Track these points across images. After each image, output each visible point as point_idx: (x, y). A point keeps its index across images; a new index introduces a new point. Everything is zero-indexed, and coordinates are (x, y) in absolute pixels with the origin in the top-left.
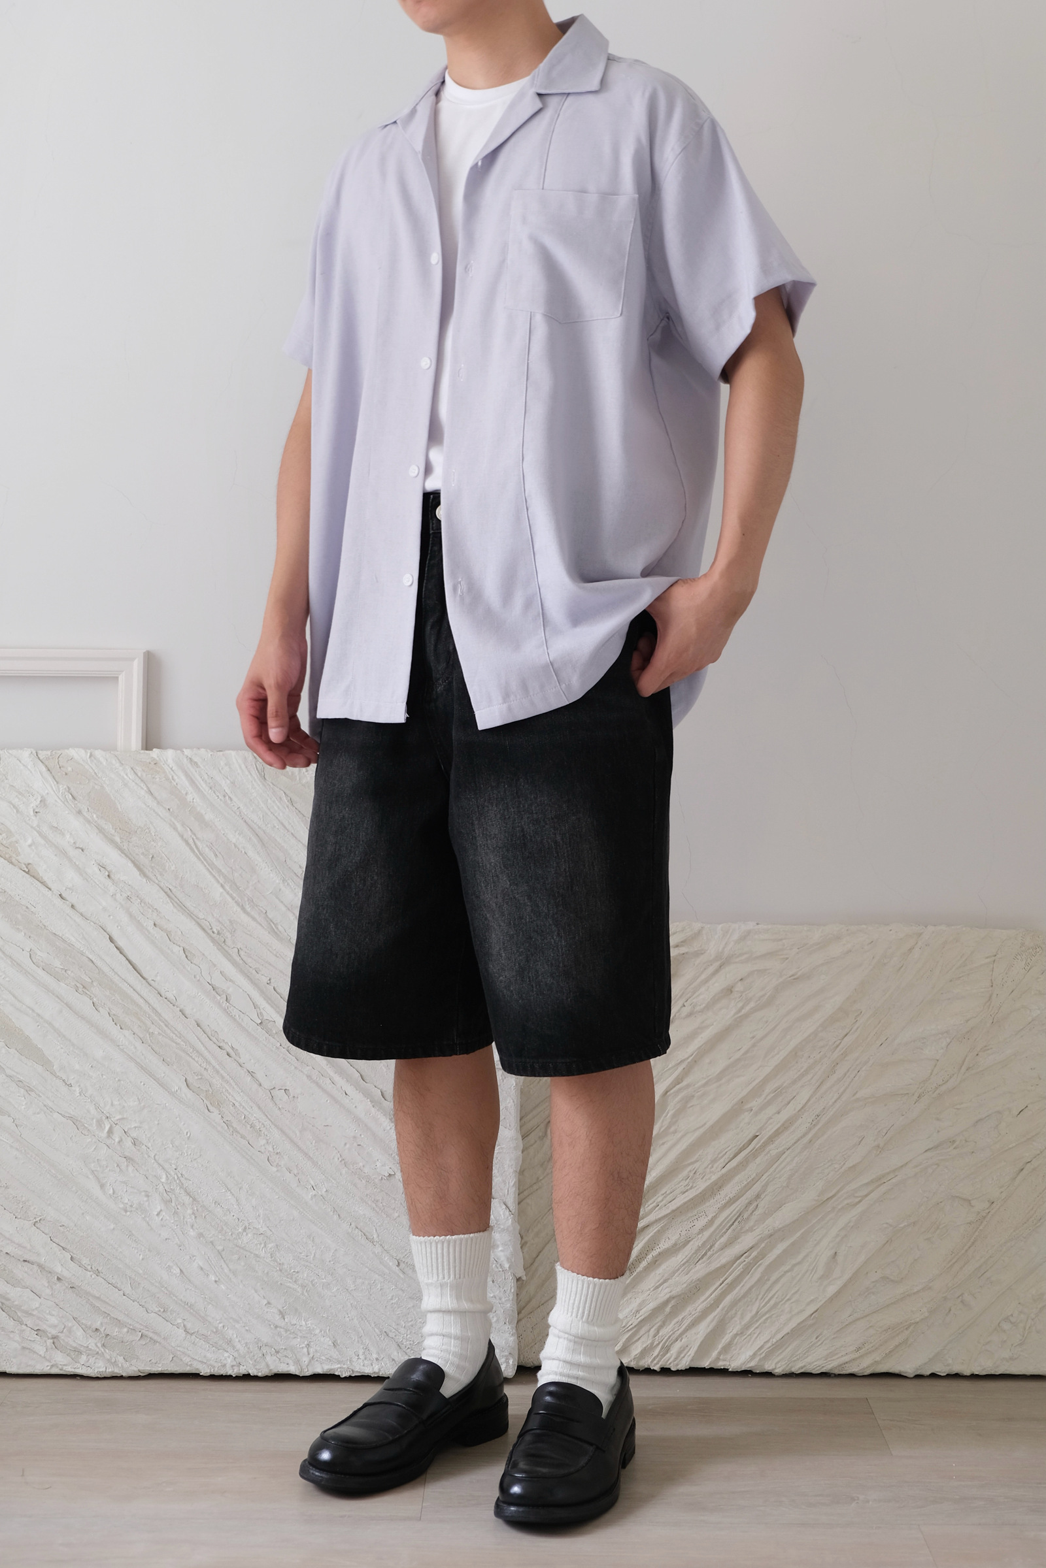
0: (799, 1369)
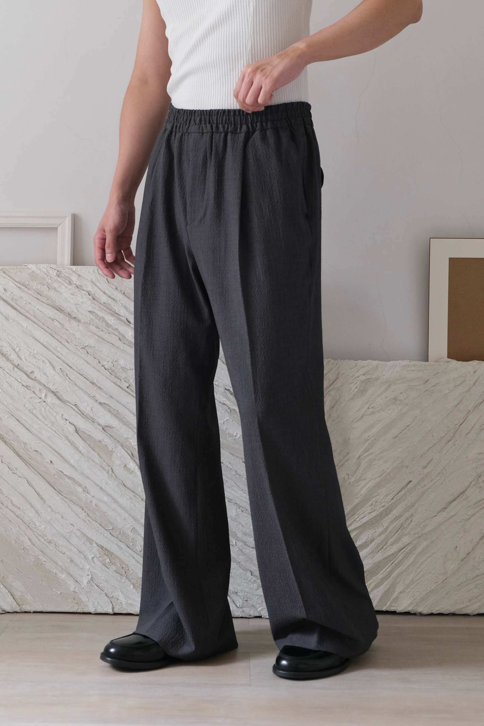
0: (436, 611)
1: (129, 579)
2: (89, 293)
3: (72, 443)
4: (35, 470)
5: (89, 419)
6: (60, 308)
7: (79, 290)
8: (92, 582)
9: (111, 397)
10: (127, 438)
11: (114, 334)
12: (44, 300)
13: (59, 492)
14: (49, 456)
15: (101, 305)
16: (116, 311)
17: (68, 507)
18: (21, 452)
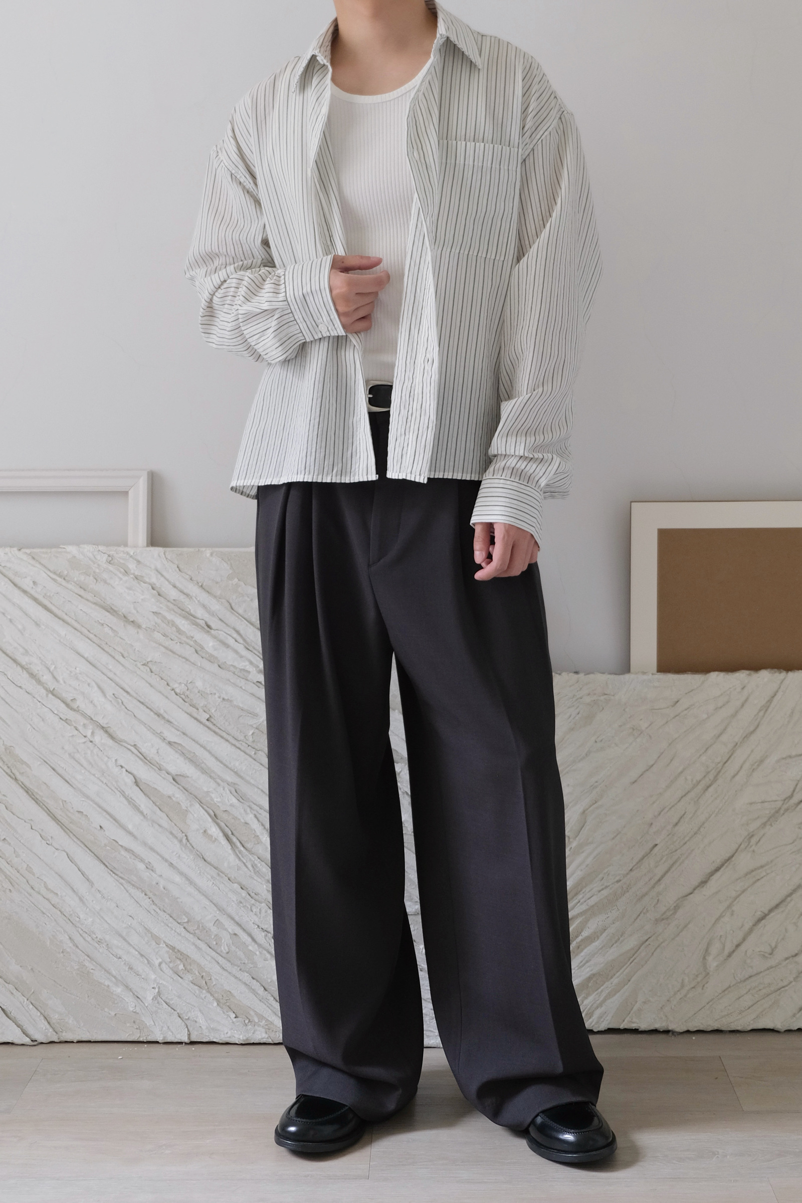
1: (211, 994)
2: (154, 586)
3: (130, 800)
4: (78, 839)
5: (153, 765)
6: (113, 608)
7: (139, 583)
8: (159, 997)
9: (184, 734)
10: (207, 792)
11: (188, 644)
12: (89, 596)
13: (113, 871)
14: (98, 818)
15: (169, 604)
16: (192, 611)
17: (125, 891)
18: (59, 814)
